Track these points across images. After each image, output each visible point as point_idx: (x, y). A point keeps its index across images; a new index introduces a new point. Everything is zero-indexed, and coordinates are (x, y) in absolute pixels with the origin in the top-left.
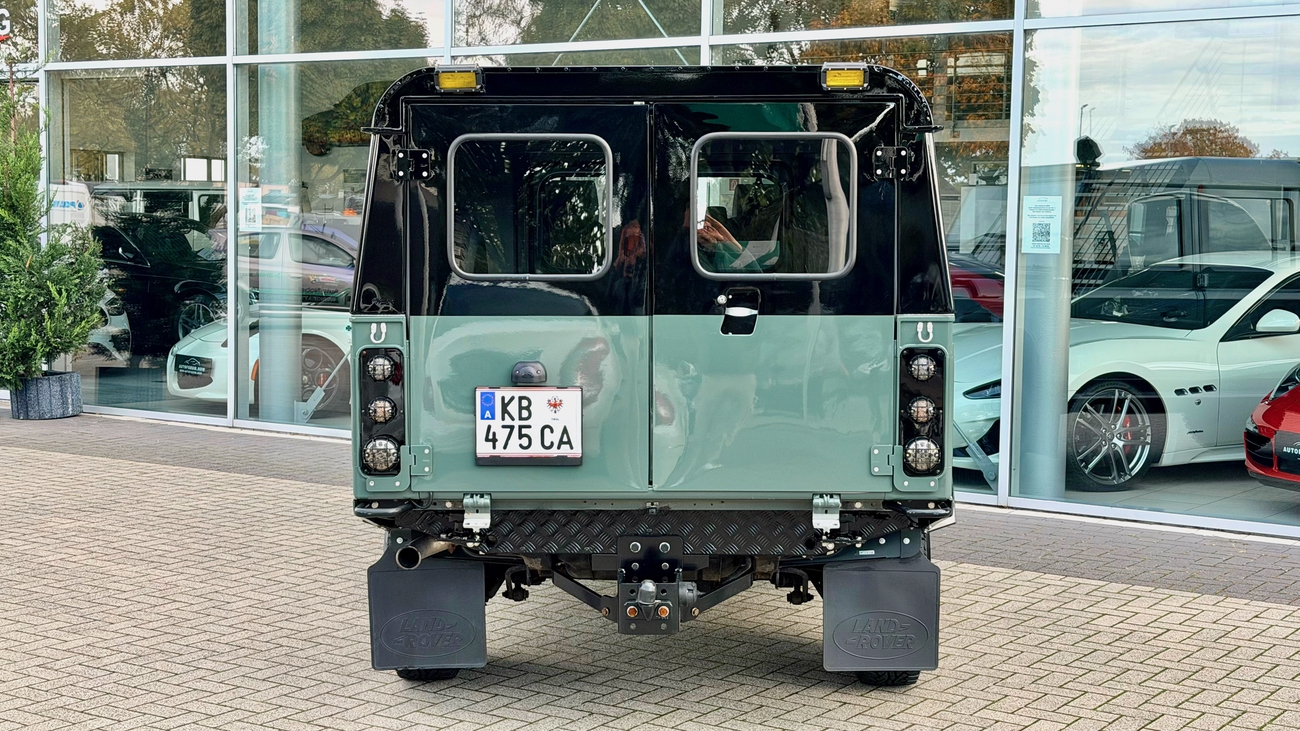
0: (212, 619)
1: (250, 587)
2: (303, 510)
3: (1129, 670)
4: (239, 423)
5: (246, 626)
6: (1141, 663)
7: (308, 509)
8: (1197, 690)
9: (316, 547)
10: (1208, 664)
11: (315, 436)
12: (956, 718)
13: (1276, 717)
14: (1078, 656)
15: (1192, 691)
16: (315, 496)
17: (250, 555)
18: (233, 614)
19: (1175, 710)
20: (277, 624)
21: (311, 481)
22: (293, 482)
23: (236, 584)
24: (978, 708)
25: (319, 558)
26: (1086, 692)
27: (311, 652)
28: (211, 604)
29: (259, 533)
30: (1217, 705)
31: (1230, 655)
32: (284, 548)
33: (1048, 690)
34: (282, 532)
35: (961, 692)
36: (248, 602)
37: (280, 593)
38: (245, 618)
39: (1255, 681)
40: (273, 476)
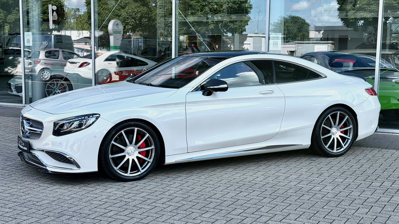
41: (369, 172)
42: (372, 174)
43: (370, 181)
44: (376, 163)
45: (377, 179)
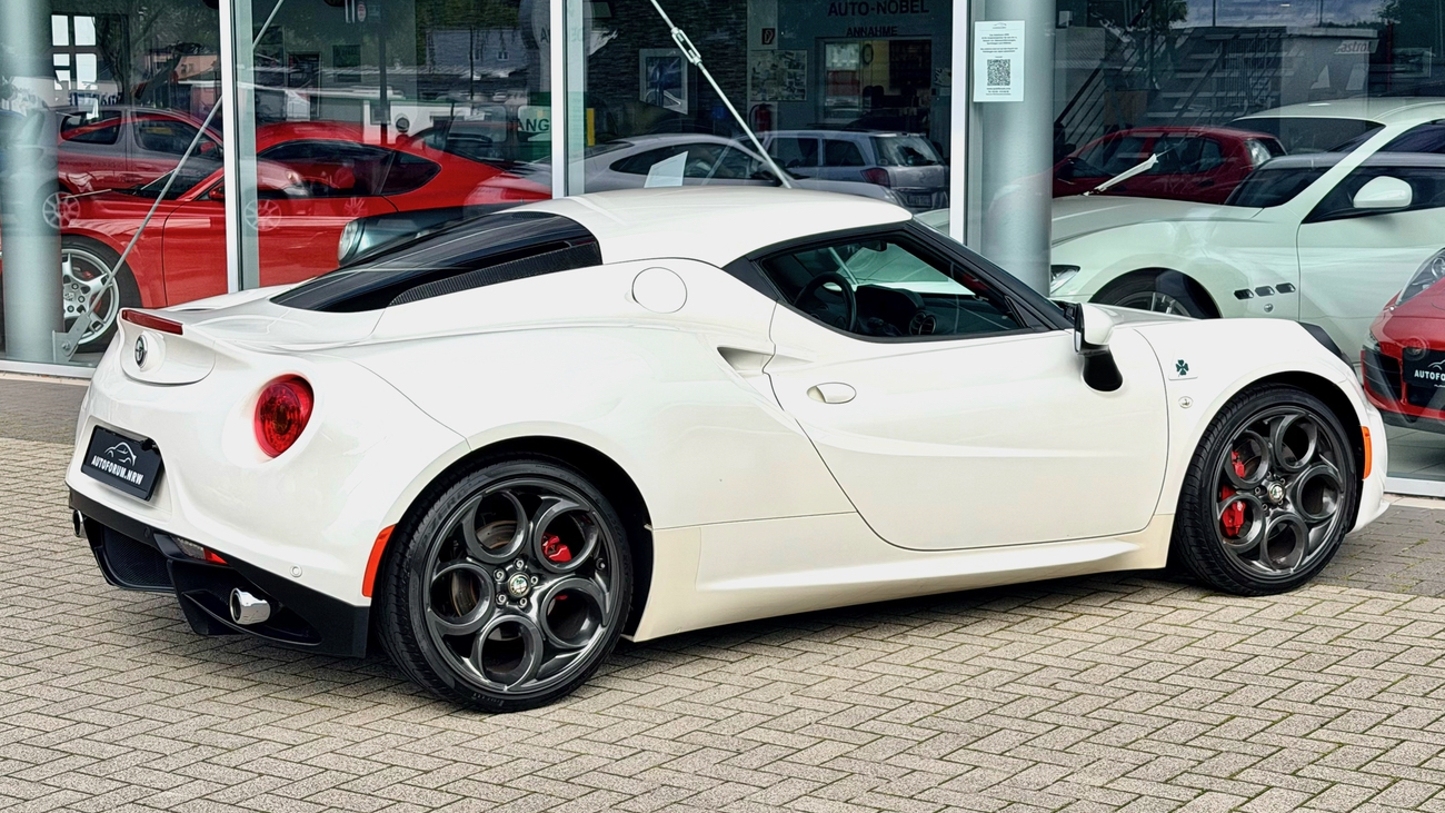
3: (991, 669)
6: (1014, 660)
8: (1068, 695)
10: (1107, 659)
12: (708, 740)
13: (1159, 729)
14: (933, 652)
15: (1063, 696)
19: (1025, 722)
24: (749, 726)
26: (912, 701)
30: (1084, 716)
31: (1146, 647)
33: (861, 700)
35: (739, 704)
39: (1158, 681)
41: (1240, 727)
42: (1244, 740)
43: (1202, 782)
44: (1319, 677)
45: (1241, 776)
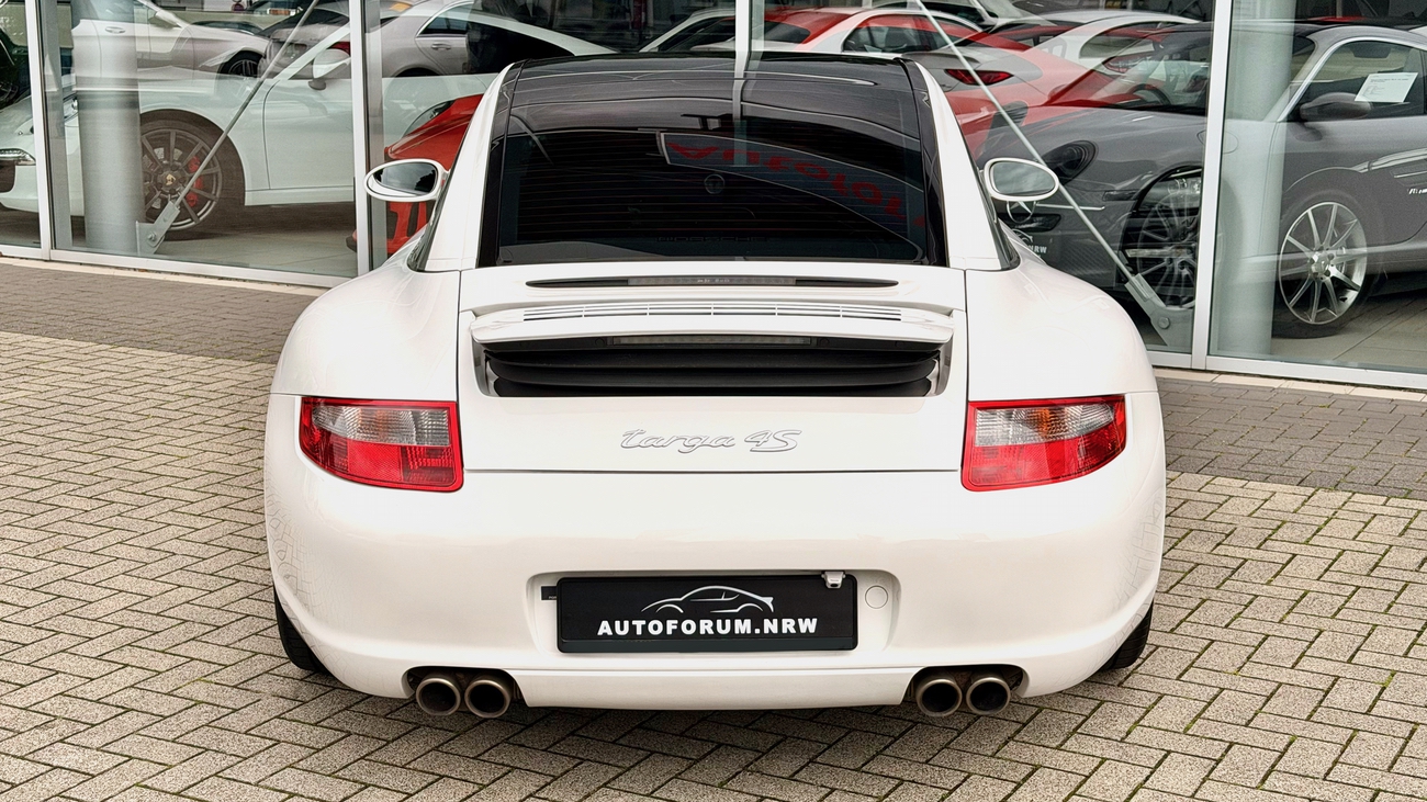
0: (66, 642)
1: (120, 567)
2: (181, 404)
4: (58, 254)
5: (127, 656)
7: (188, 402)
9: (214, 478)
11: (172, 273)
16: (193, 378)
17: (112, 496)
18: (99, 629)
20: (181, 650)
21: (180, 351)
22: (155, 353)
23: (95, 560)
25: (226, 500)
27: (253, 716)
28: (56, 606)
29: (119, 452)
32: (164, 481)
34: (155, 449)
36: (122, 601)
37: (174, 578)
38: (122, 636)
40: (122, 343)
